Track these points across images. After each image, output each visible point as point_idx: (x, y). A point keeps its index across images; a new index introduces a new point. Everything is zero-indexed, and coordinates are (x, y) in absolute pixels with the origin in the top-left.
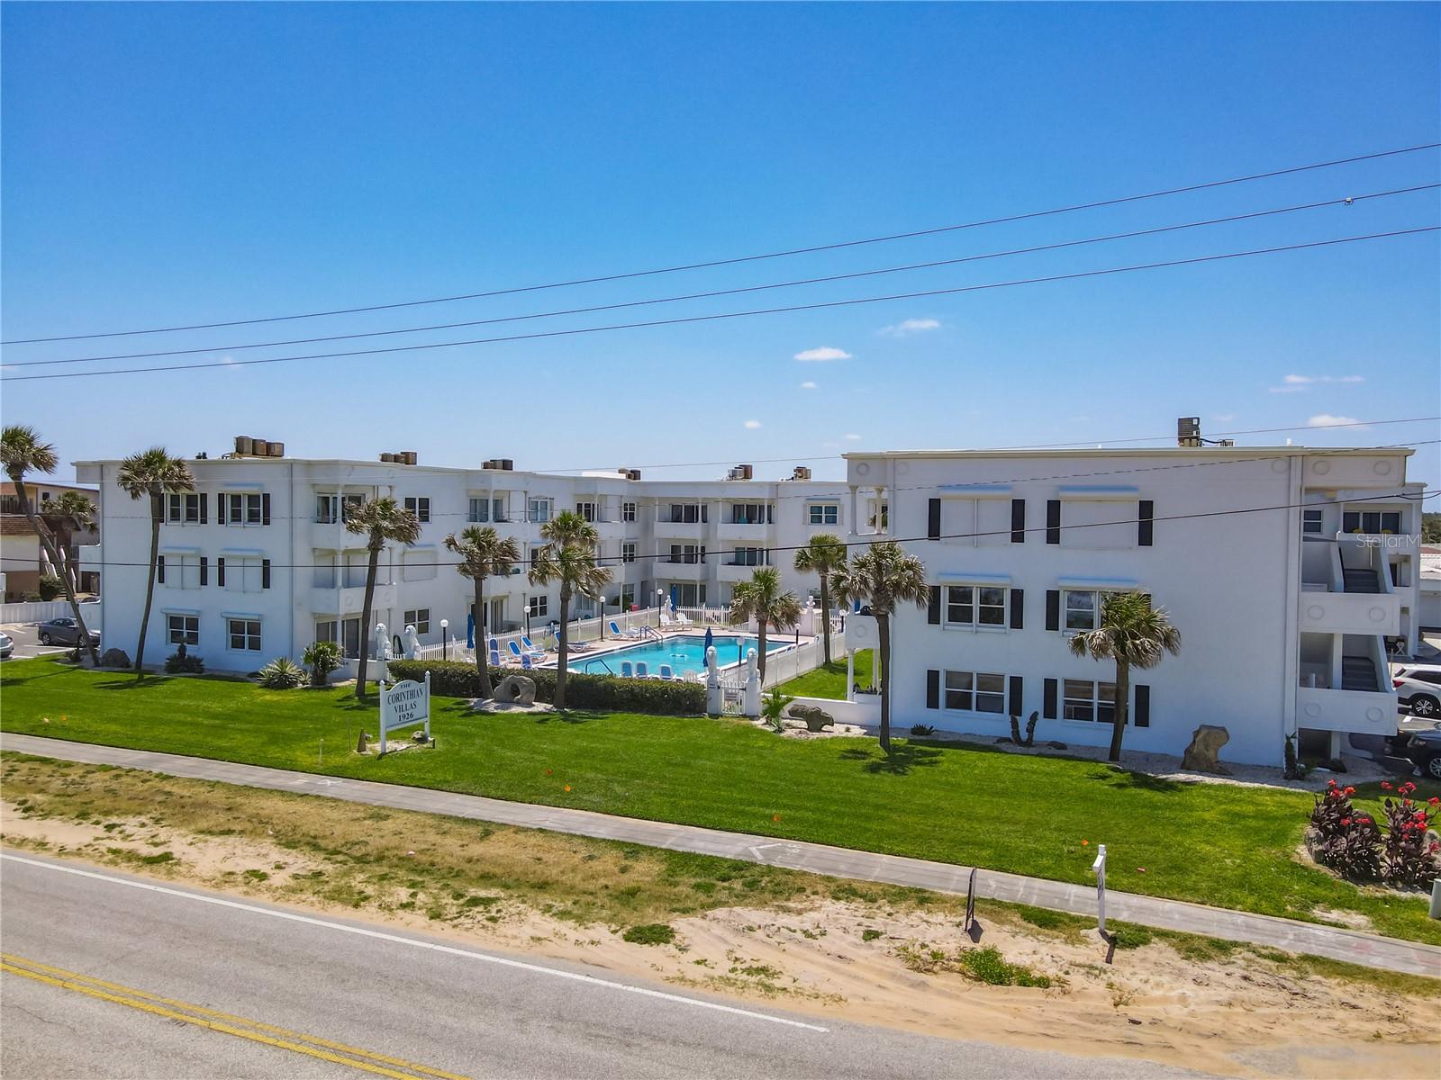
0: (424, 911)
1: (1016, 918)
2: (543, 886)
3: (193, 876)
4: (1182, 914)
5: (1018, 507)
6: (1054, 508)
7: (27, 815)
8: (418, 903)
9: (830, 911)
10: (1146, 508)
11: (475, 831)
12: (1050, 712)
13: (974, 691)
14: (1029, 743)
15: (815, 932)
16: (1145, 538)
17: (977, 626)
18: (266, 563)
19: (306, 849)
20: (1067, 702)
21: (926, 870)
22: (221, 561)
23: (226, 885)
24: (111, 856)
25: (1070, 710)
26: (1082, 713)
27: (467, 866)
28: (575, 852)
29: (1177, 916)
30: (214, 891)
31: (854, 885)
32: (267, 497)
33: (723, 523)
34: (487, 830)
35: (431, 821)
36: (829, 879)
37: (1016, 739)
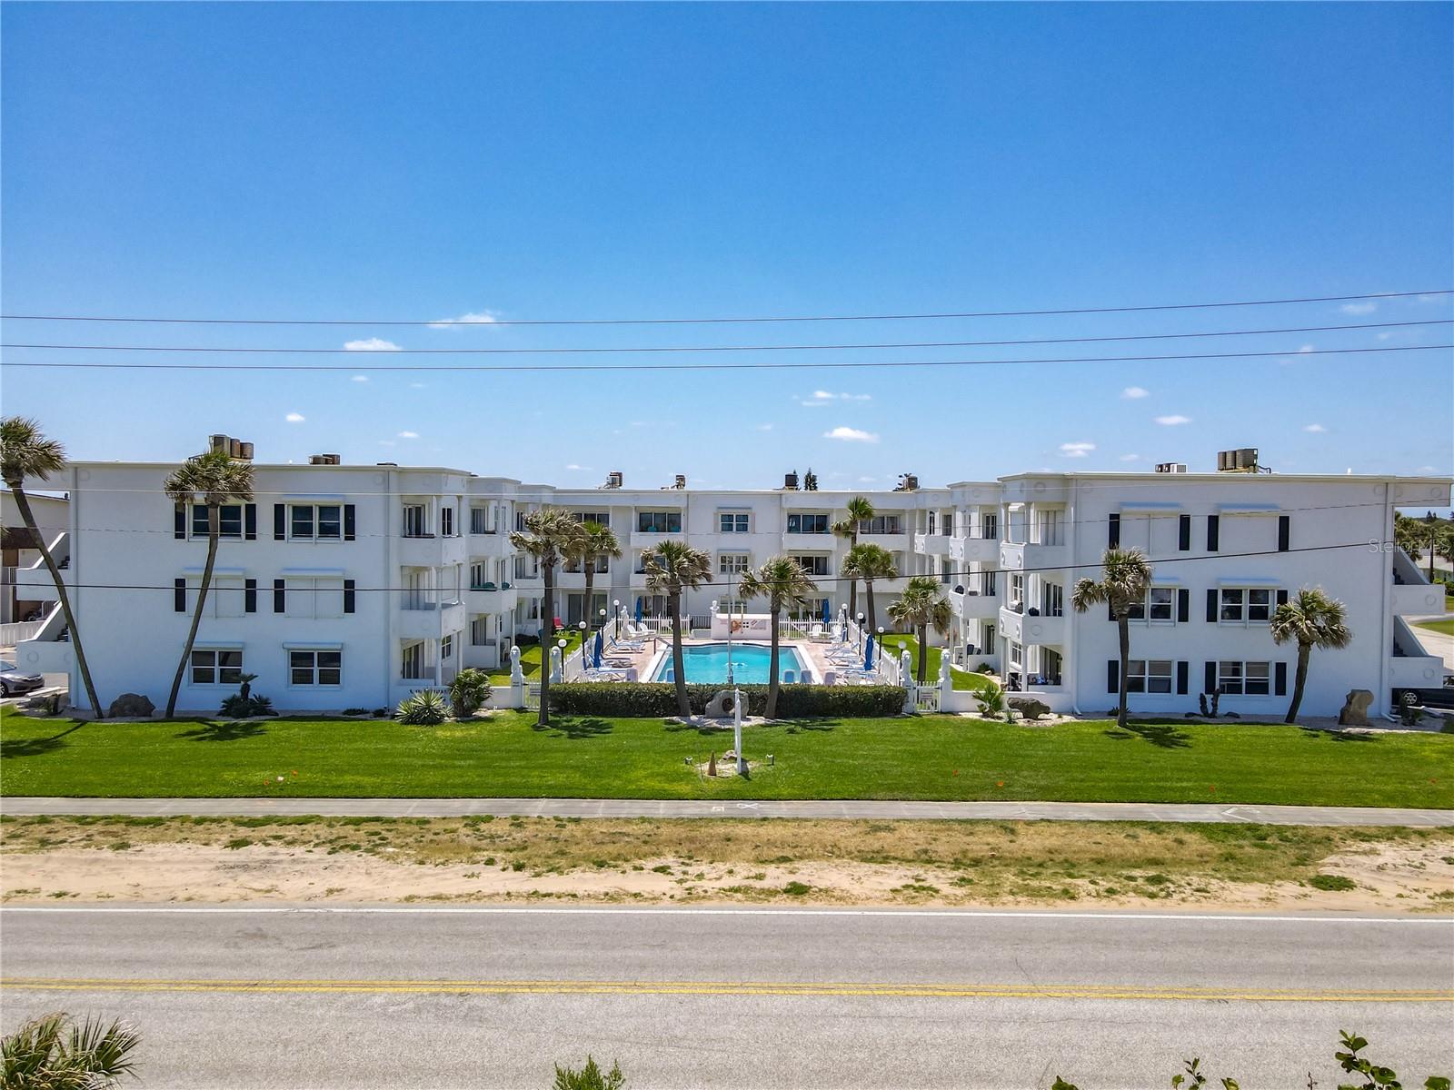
5: (1185, 522)
6: (1213, 522)
10: (1284, 522)
12: (1210, 689)
13: (1147, 676)
14: (1213, 715)
17: (1150, 621)
18: (349, 584)
20: (1221, 680)
22: (280, 584)
25: (1223, 687)
26: (1233, 688)
32: (350, 510)
33: (635, 532)
37: (1206, 714)
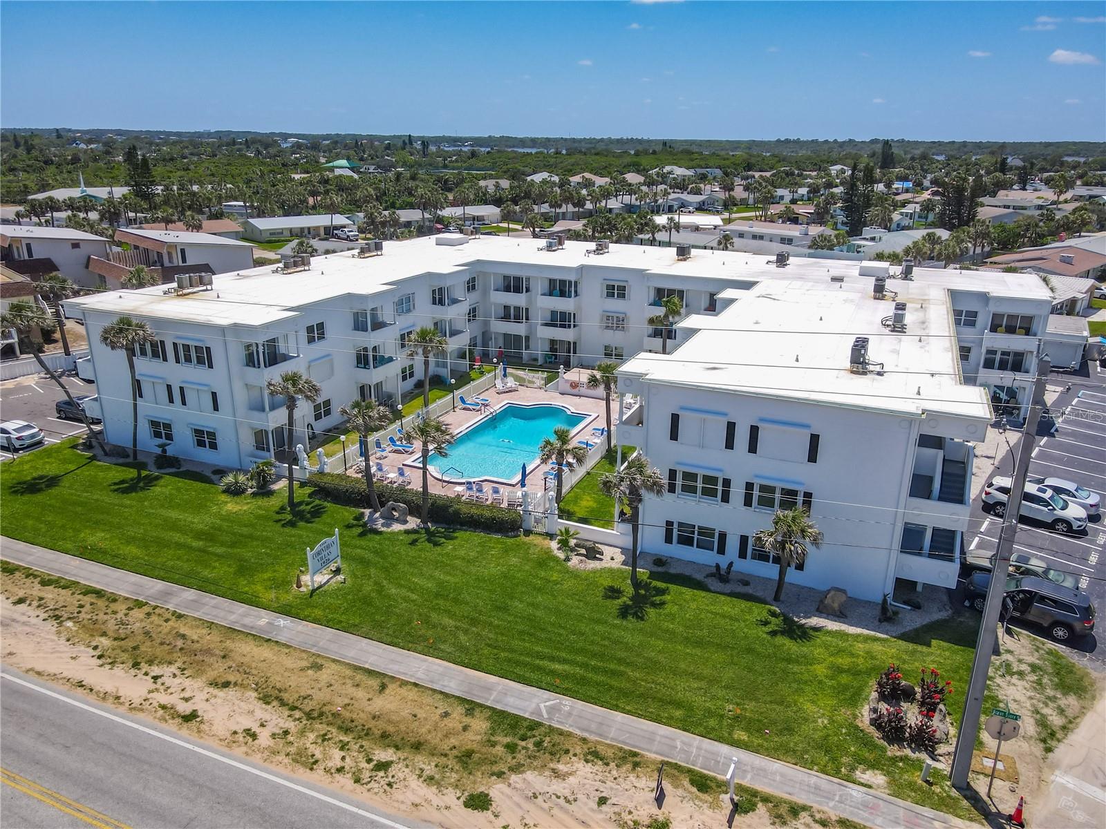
0: (350, 775)
1: (686, 783)
2: (417, 746)
3: (213, 735)
4: (782, 775)
5: (731, 427)
6: (754, 431)
7: (101, 663)
8: (347, 768)
9: (583, 774)
10: (815, 439)
11: (374, 683)
12: (743, 554)
13: (696, 536)
14: (726, 579)
15: (571, 798)
16: (812, 457)
17: (700, 498)
18: (214, 394)
19: (275, 703)
20: (754, 549)
21: (642, 730)
22: (182, 389)
23: (234, 745)
24: (161, 712)
25: (755, 554)
26: (762, 556)
27: (371, 724)
28: (436, 707)
29: (778, 778)
30: (226, 750)
31: (599, 748)
32: (208, 349)
33: (542, 295)
34: (383, 681)
35: (348, 672)
36: (584, 740)
37: (721, 577)
